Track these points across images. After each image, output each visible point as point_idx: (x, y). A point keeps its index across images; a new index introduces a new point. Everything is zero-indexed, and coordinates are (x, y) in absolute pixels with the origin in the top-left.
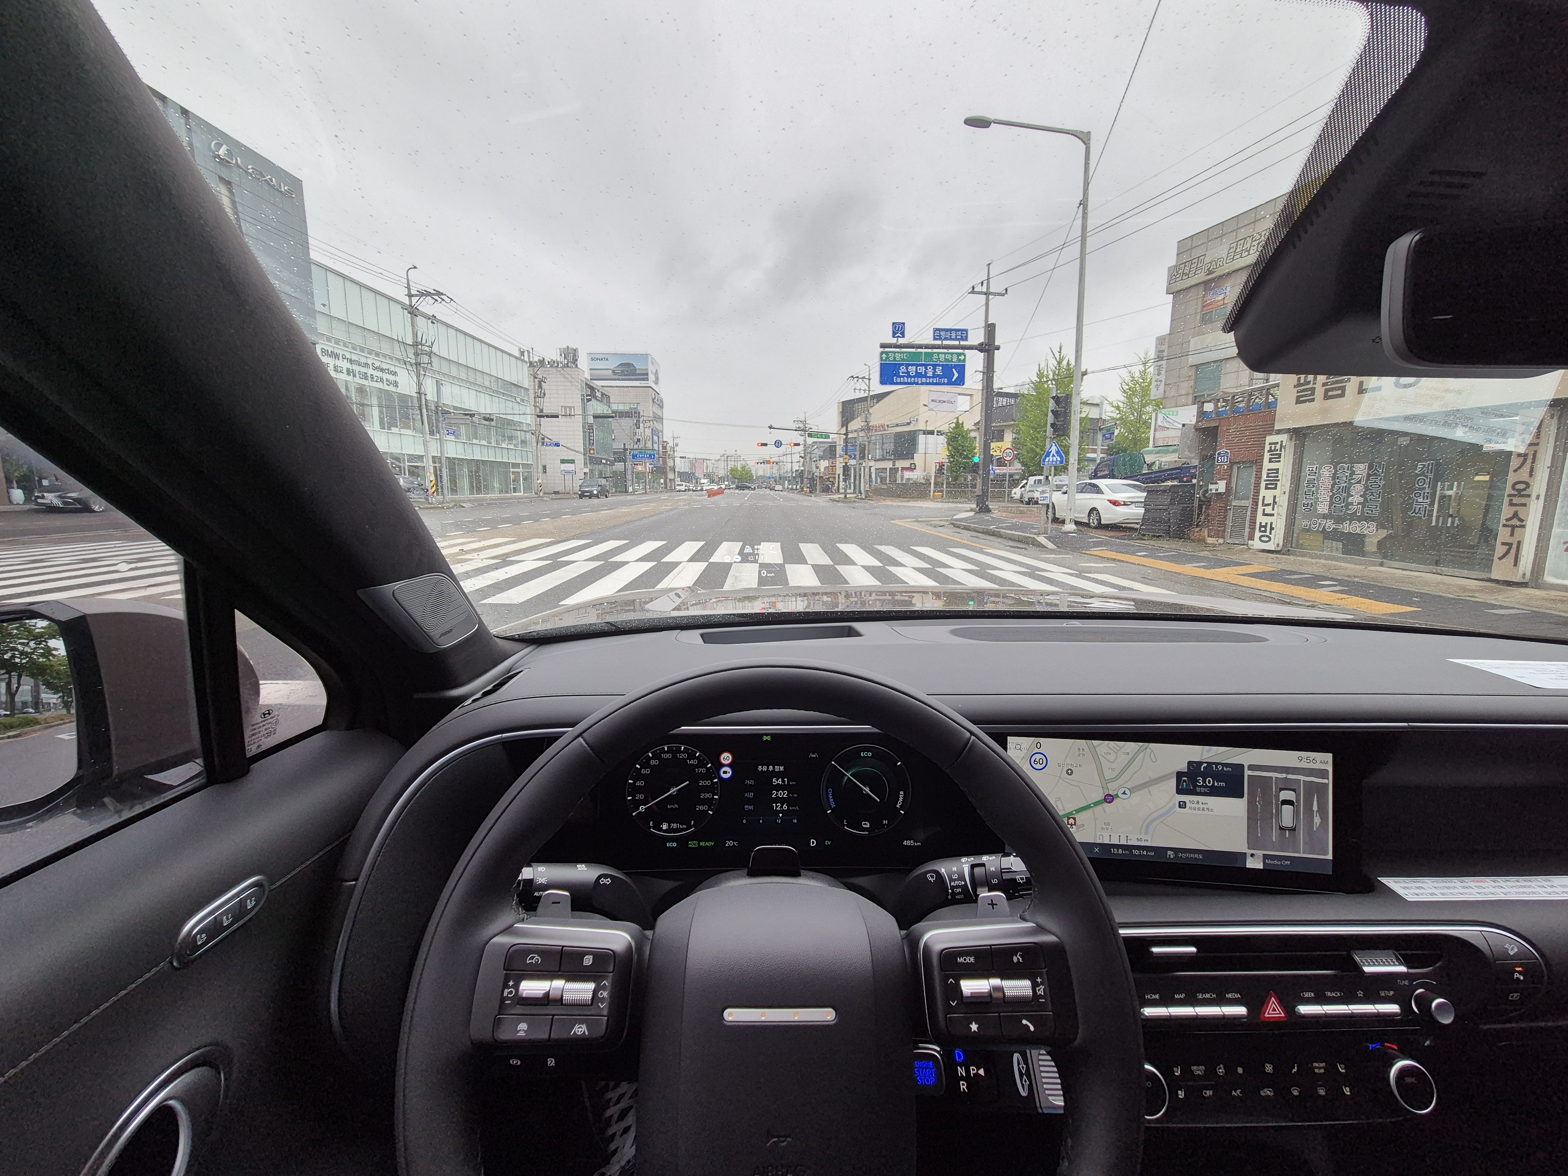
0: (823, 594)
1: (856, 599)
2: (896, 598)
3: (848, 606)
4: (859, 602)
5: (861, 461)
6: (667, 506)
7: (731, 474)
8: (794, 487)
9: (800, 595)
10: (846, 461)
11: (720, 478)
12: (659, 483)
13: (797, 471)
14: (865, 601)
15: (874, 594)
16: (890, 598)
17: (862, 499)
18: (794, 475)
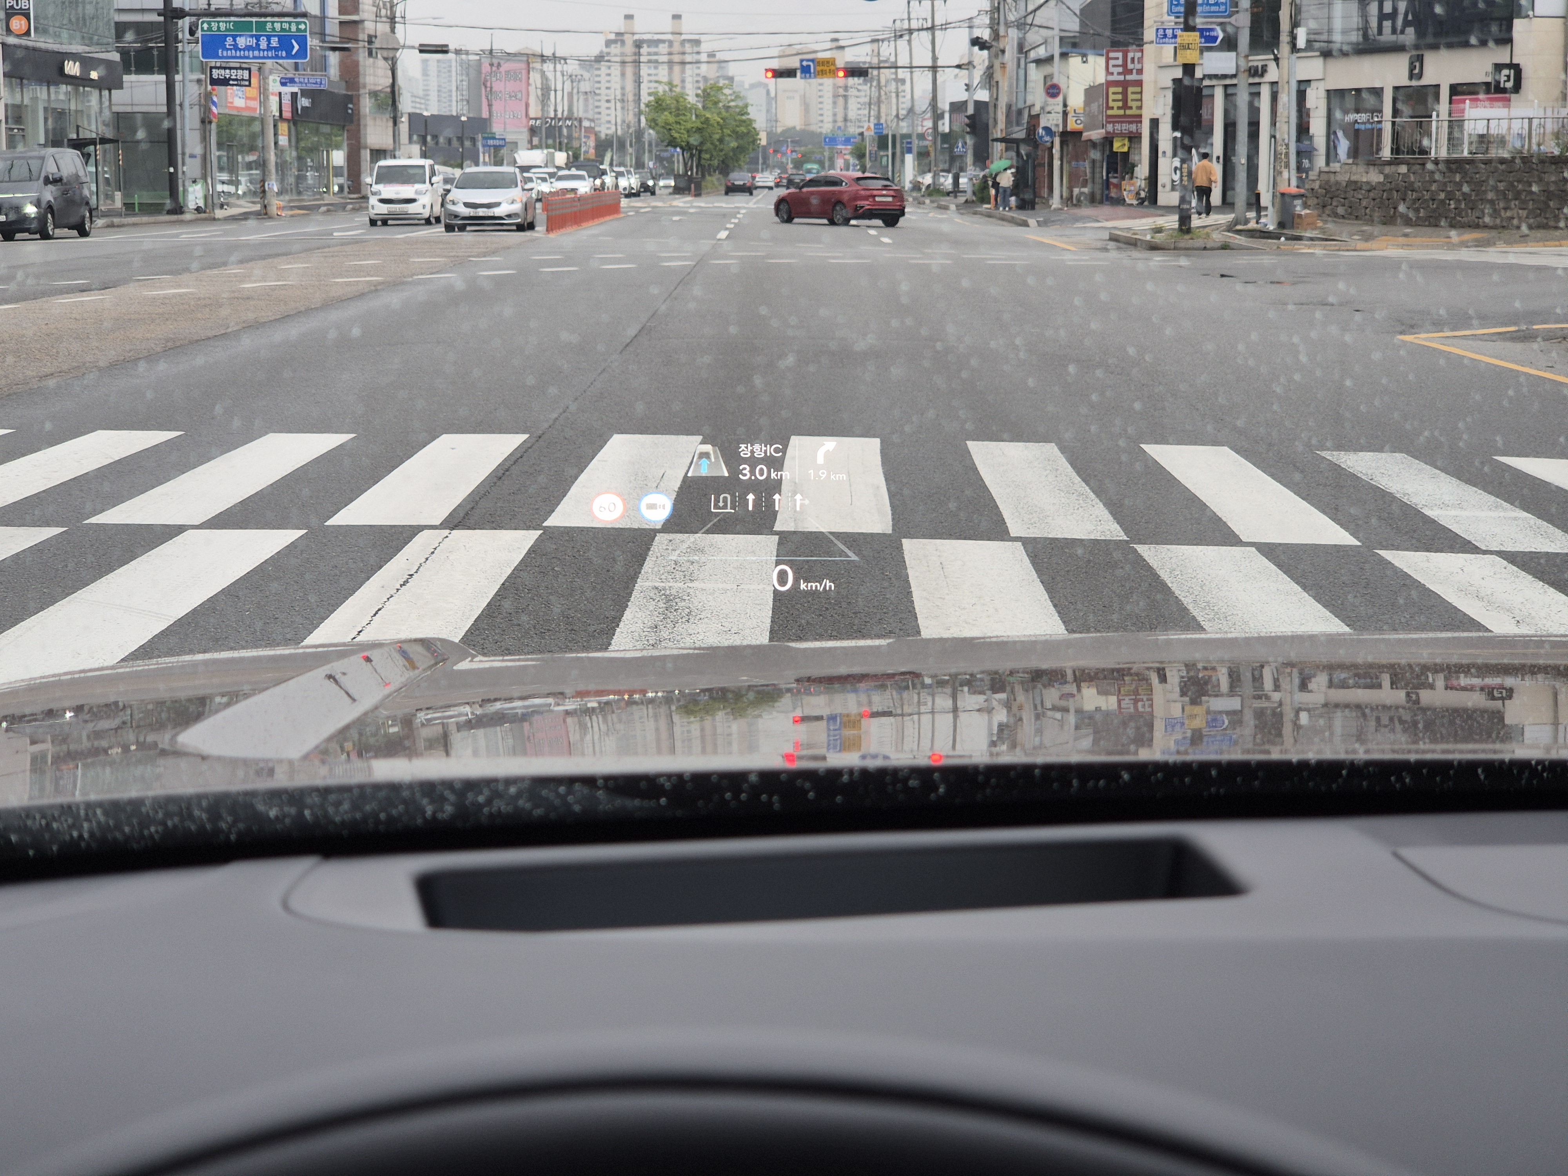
0: (1083, 677)
1: (1234, 704)
2: (1426, 697)
3: (1197, 738)
4: (1249, 718)
5: (1257, 60)
6: (359, 271)
7: (653, 123)
8: (947, 181)
9: (971, 683)
10: (1190, 57)
11: (603, 146)
12: (322, 168)
13: (957, 107)
14: (1278, 716)
15: (1320, 681)
16: (1399, 696)
17: (1265, 234)
18: (945, 126)
